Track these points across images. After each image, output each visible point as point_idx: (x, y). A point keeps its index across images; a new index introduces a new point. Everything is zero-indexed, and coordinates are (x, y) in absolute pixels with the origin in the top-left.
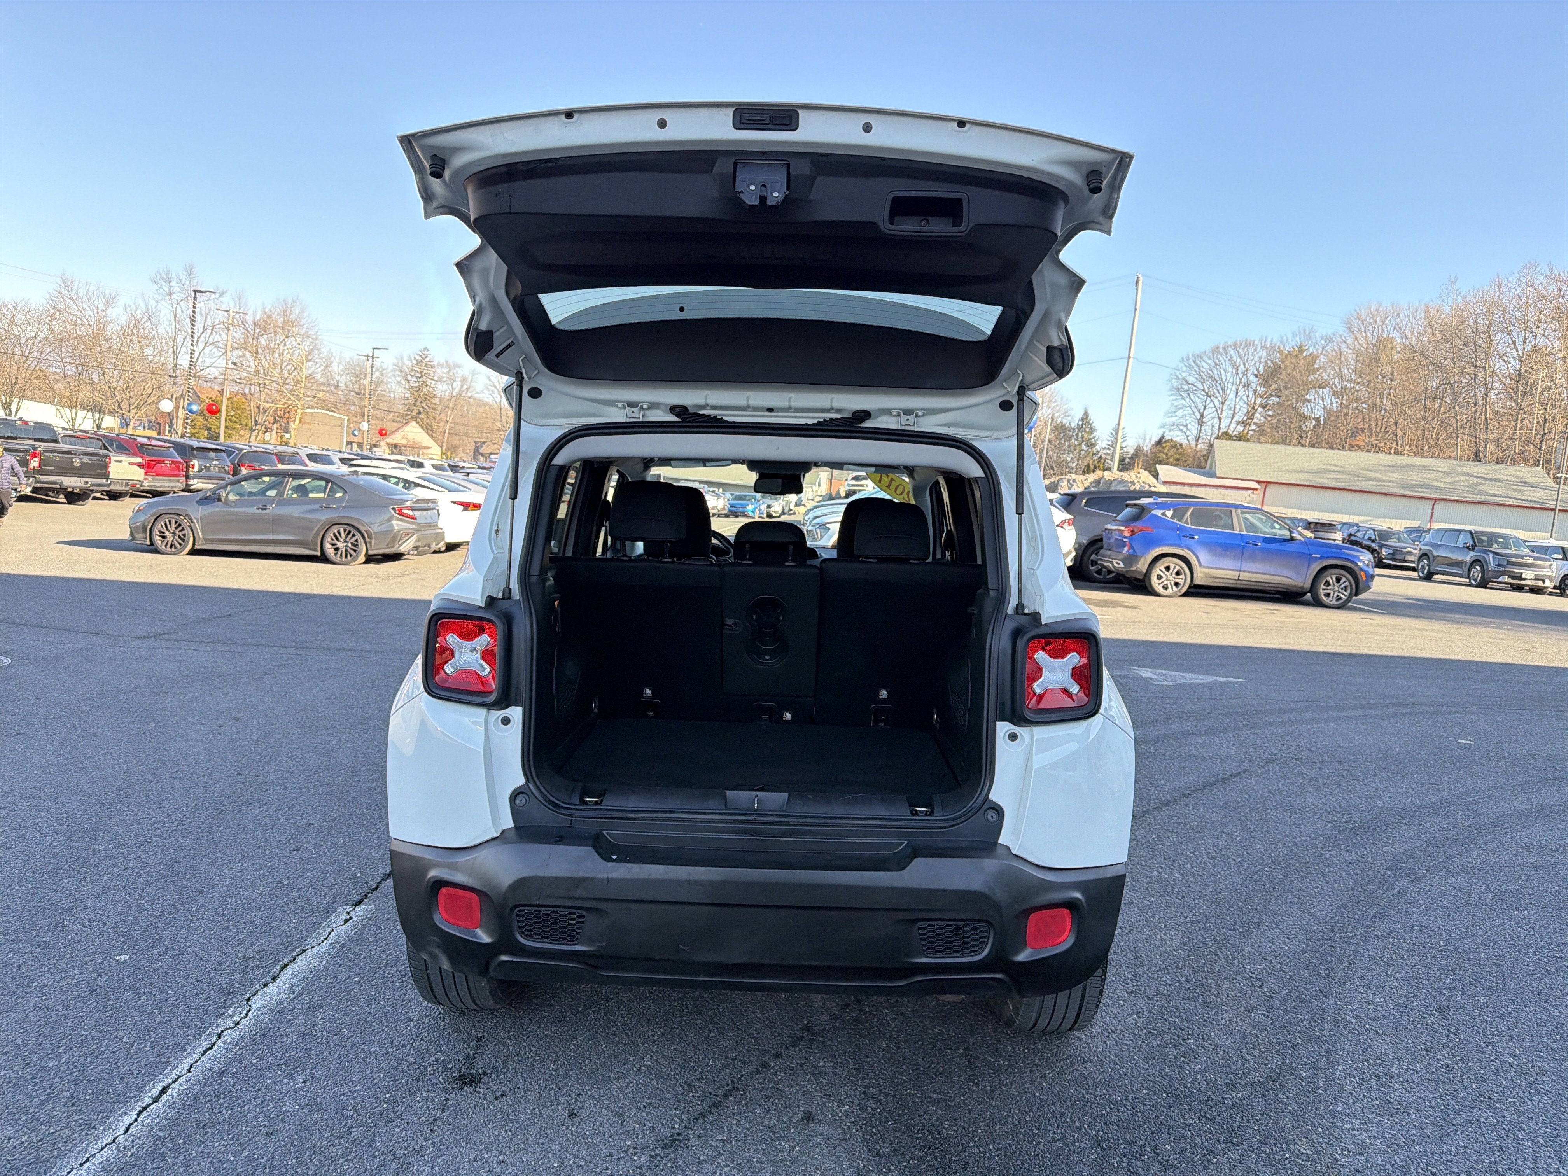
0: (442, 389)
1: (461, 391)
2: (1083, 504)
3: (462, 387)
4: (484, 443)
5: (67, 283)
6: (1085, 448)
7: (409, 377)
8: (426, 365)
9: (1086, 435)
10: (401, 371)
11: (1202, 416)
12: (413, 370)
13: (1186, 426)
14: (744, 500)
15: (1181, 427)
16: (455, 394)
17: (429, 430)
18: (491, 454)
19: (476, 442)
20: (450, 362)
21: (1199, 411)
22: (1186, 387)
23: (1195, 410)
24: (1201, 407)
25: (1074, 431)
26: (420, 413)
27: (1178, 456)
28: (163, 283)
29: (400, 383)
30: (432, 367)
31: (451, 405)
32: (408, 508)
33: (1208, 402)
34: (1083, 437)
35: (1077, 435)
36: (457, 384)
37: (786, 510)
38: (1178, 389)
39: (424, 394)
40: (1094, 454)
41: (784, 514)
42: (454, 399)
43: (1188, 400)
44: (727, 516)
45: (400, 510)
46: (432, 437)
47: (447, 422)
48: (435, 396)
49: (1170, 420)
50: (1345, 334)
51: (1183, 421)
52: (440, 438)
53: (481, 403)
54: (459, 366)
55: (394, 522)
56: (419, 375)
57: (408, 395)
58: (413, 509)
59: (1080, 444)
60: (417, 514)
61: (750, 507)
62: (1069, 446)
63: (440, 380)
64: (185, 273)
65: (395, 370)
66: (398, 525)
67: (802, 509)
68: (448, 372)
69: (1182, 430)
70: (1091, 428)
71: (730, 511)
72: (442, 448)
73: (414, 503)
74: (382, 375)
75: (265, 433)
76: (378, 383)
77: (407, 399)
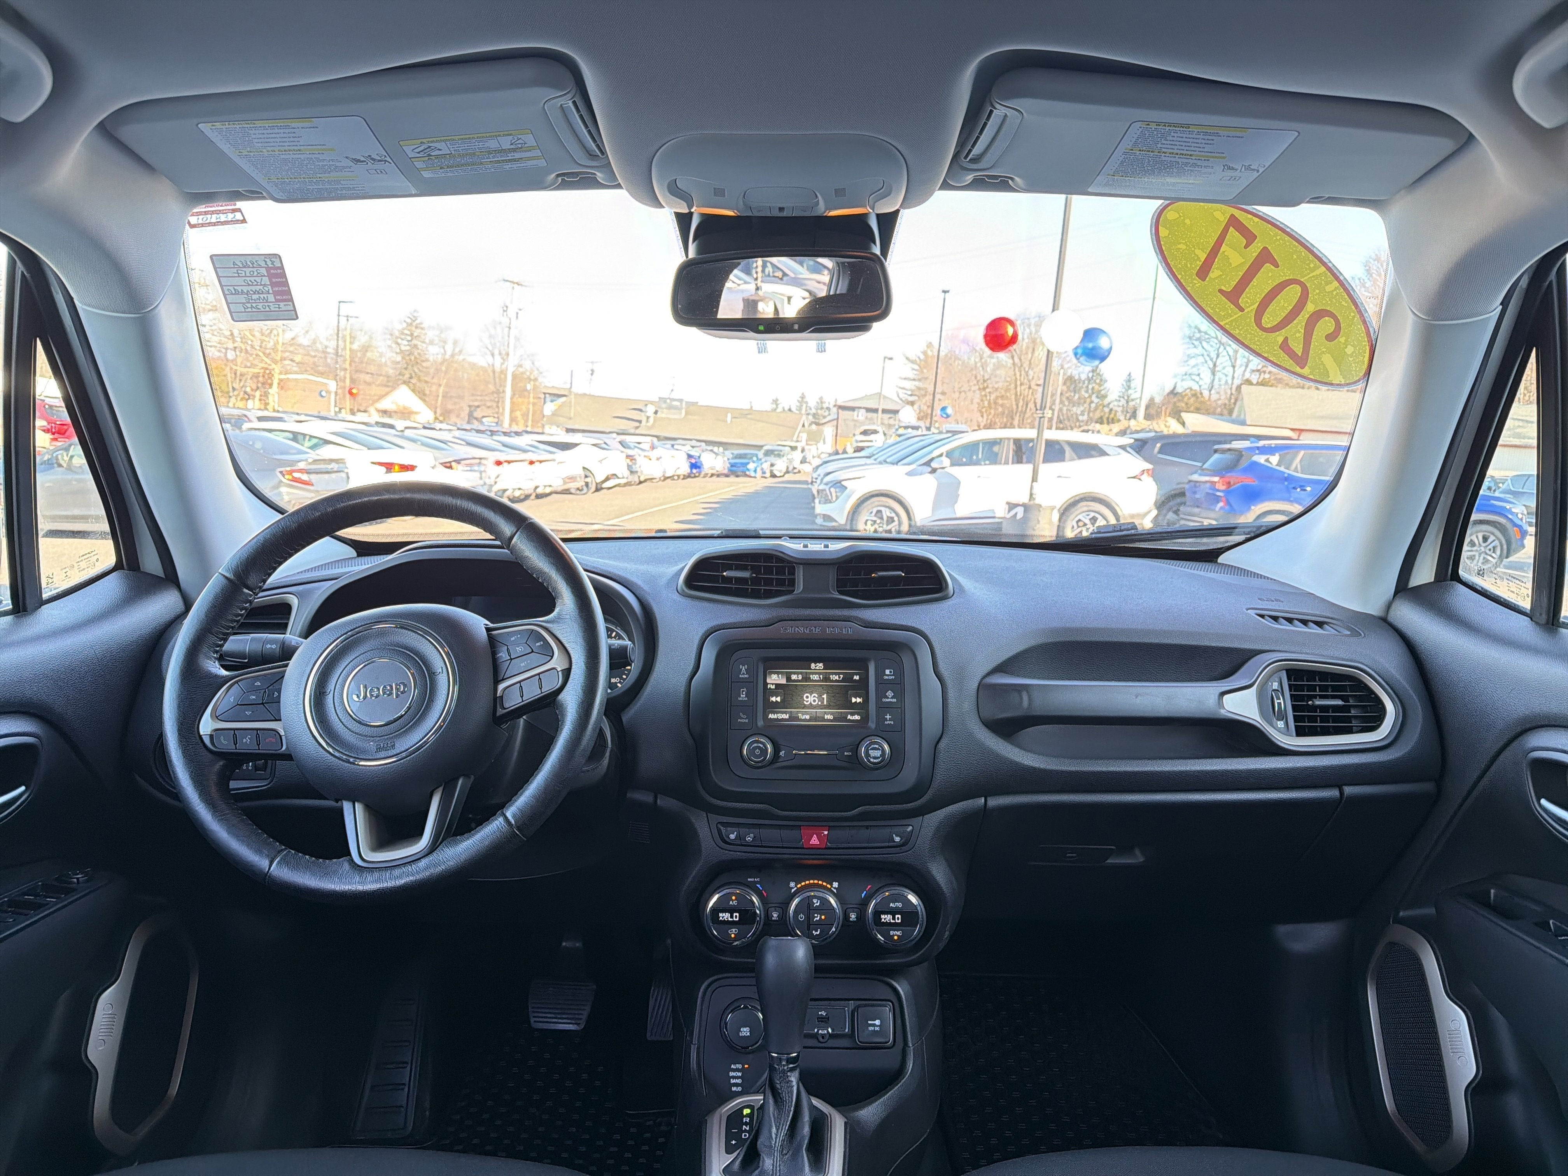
0: (433, 353)
1: (453, 356)
2: (1156, 450)
3: (454, 349)
4: (478, 407)
6: (1096, 400)
7: (399, 341)
8: (416, 327)
9: (1097, 387)
10: (391, 335)
11: (1215, 365)
12: (403, 333)
13: (1199, 375)
14: (745, 458)
15: (1194, 377)
16: (447, 357)
17: (422, 395)
18: (484, 417)
19: (470, 406)
21: (1211, 359)
22: (1198, 335)
23: (1208, 359)
24: (1214, 355)
25: (1084, 383)
26: (411, 378)
27: (1198, 405)
29: (390, 347)
30: (422, 329)
31: (444, 369)
32: (300, 471)
33: (1221, 350)
34: (1093, 388)
35: (1087, 387)
36: (449, 348)
37: (791, 469)
38: (1190, 338)
39: (415, 358)
40: (1104, 406)
41: (787, 472)
42: (446, 363)
43: (1200, 348)
44: (727, 476)
45: (290, 473)
46: (424, 401)
47: (440, 385)
48: (427, 360)
49: (1183, 370)
50: (1364, 277)
51: (1195, 371)
52: (433, 402)
53: (473, 366)
54: (451, 328)
55: (283, 489)
56: (409, 338)
57: (399, 358)
58: (308, 472)
59: (1090, 397)
60: (313, 478)
61: (751, 466)
62: (1079, 398)
63: (432, 343)
65: (385, 334)
66: (288, 493)
67: (807, 468)
68: (439, 336)
69: (1194, 380)
70: (1101, 380)
71: (730, 470)
72: (435, 413)
73: (310, 464)
74: (371, 338)
75: (247, 400)
76: (365, 349)
77: (398, 363)
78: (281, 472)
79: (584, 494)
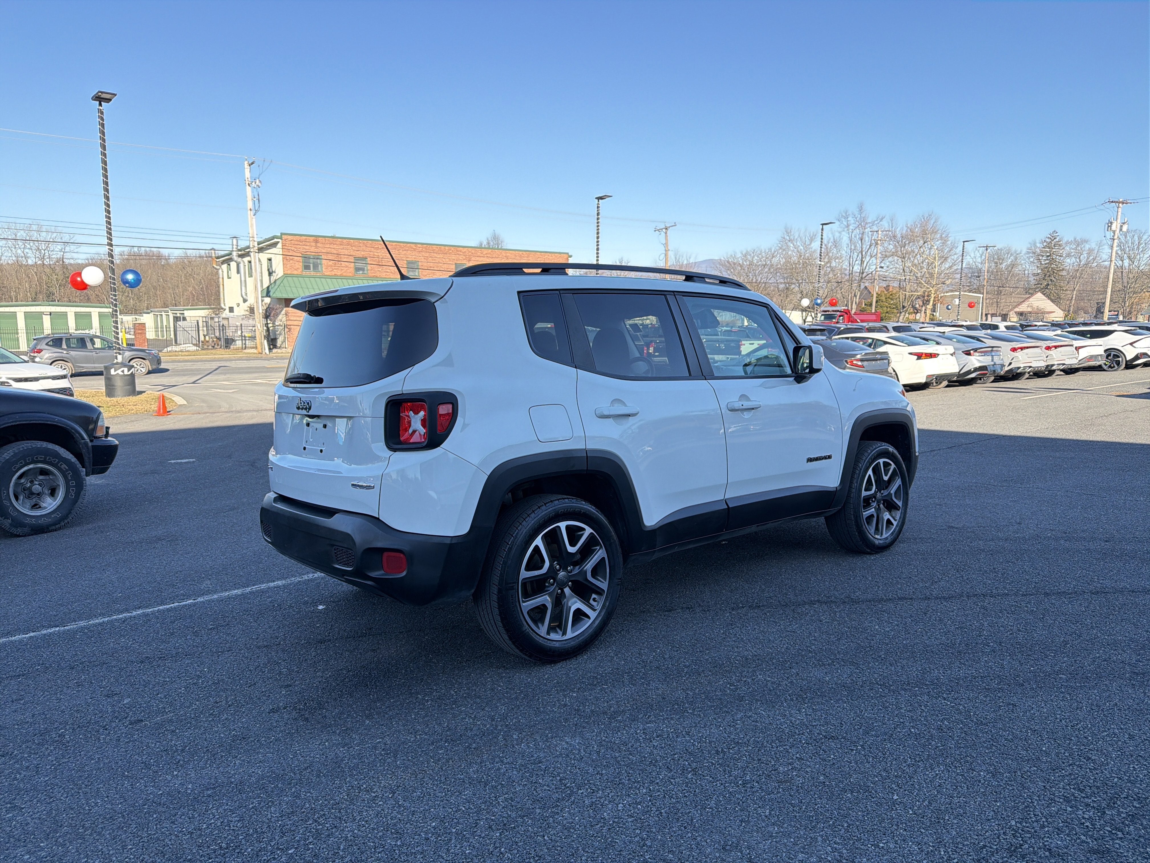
0: (1069, 262)
1: (1087, 263)
3: (1088, 258)
5: (788, 232)
7: (1040, 257)
8: (1055, 245)
10: (1034, 253)
12: (1043, 251)
16: (1082, 265)
17: (1053, 298)
19: (1097, 303)
20: (1078, 238)
26: (1047, 286)
28: (843, 220)
29: (1033, 262)
30: (1060, 245)
31: (1078, 275)
32: (858, 360)
36: (1084, 258)
39: (1053, 269)
42: (1081, 270)
48: (1063, 270)
52: (1067, 303)
54: (1086, 241)
56: (1049, 254)
57: (1038, 272)
58: (862, 360)
60: (865, 363)
63: (1069, 255)
64: (858, 210)
65: (1028, 253)
68: (1076, 249)
73: (862, 356)
74: (1016, 259)
75: (917, 313)
76: (1013, 265)
77: (1038, 274)
78: (846, 361)
79: (1115, 370)
